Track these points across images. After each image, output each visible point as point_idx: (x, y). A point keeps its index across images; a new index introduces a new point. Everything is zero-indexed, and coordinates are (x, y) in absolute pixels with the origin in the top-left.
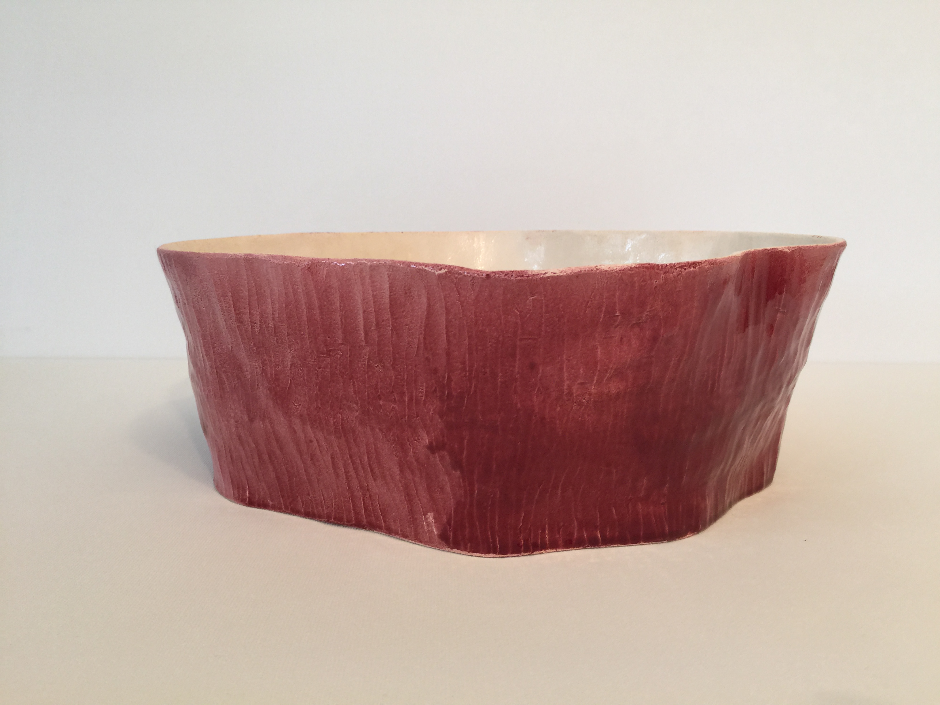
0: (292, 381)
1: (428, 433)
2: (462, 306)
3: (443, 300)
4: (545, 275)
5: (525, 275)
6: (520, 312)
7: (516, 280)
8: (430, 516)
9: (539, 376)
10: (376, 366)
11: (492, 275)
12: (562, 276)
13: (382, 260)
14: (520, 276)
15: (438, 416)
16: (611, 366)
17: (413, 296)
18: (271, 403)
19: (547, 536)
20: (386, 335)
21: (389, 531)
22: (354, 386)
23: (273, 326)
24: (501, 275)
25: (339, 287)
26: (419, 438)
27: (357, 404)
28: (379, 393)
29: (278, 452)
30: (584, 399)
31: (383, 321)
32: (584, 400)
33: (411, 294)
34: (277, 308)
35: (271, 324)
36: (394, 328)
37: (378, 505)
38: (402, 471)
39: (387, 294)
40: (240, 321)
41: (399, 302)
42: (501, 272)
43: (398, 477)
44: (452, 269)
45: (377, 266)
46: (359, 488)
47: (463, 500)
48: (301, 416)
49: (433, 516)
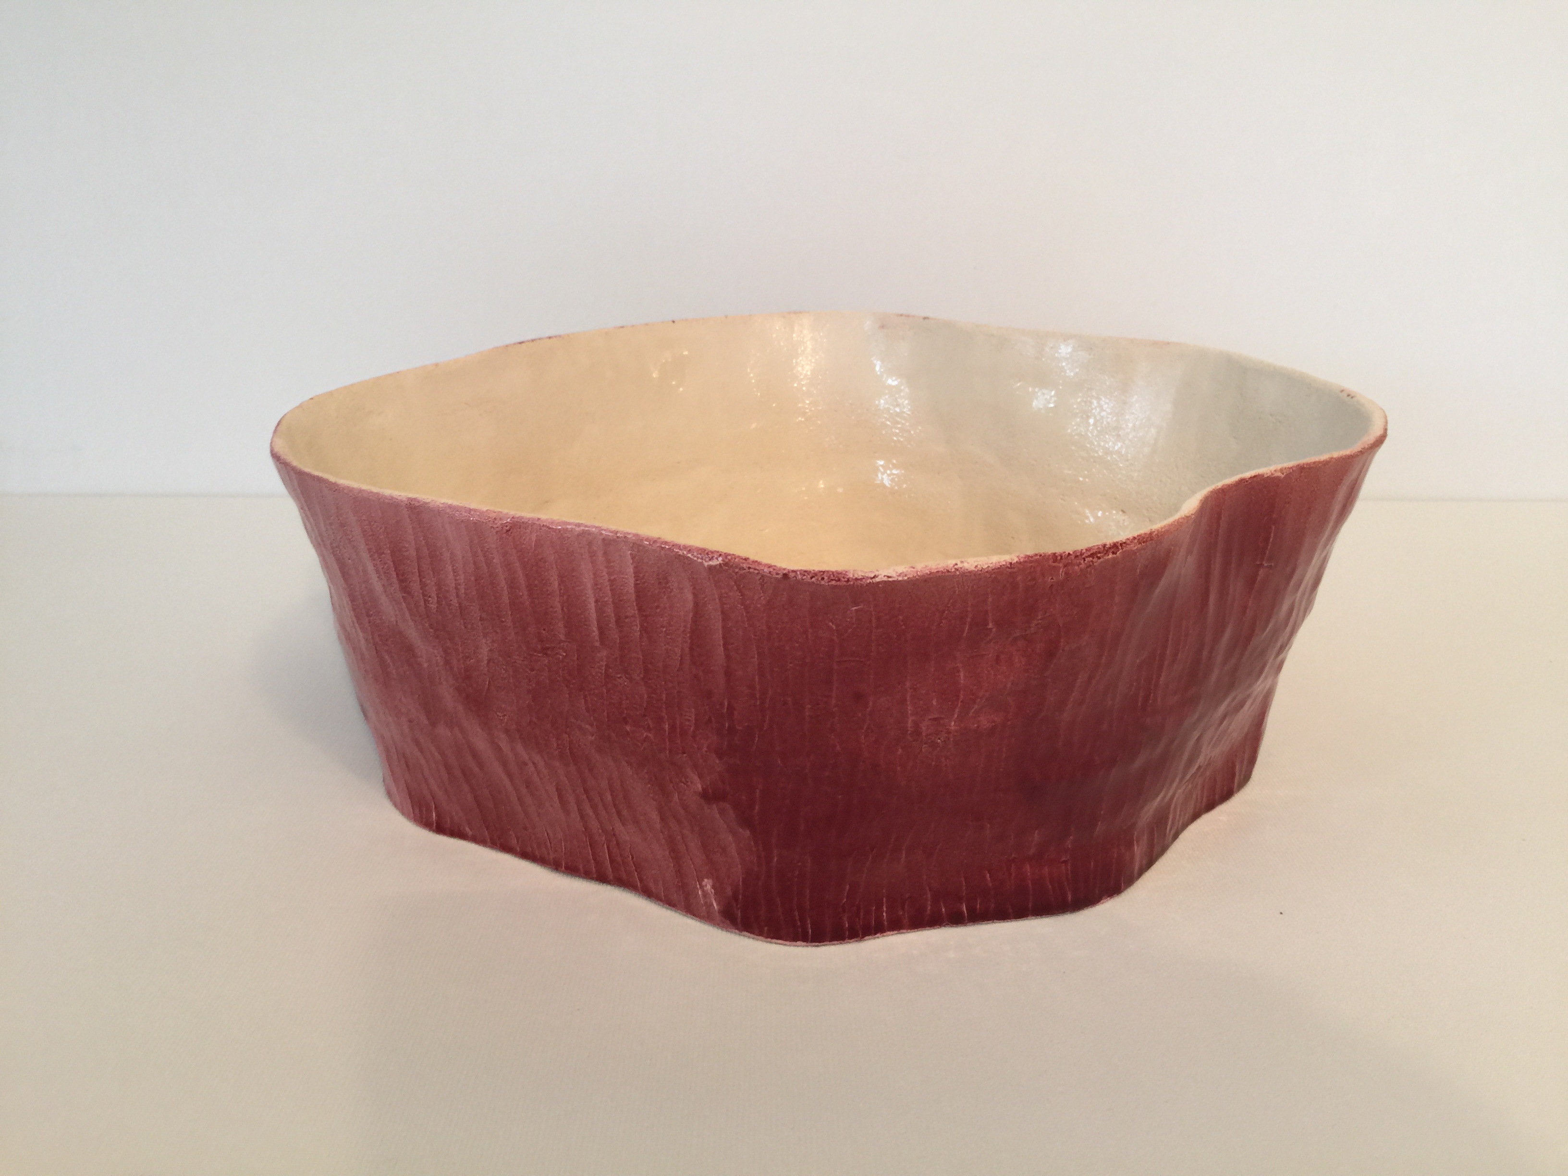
0: (491, 682)
1: (701, 776)
2: (747, 613)
3: (717, 600)
4: (874, 580)
5: (843, 579)
6: (837, 626)
7: (829, 585)
8: (708, 884)
9: (869, 709)
10: (619, 678)
11: (792, 575)
12: (901, 581)
13: (622, 531)
14: (835, 580)
15: (714, 756)
16: (981, 694)
17: (671, 588)
18: (460, 708)
19: (884, 914)
20: (632, 637)
21: (648, 893)
22: (586, 701)
23: (457, 605)
24: (805, 577)
25: (556, 562)
26: (688, 780)
27: (592, 725)
28: (624, 715)
29: (476, 769)
30: (939, 739)
31: (627, 617)
32: (939, 741)
33: (668, 586)
34: (462, 581)
35: (455, 602)
36: (644, 629)
37: (631, 857)
38: (663, 819)
39: (631, 581)
40: (406, 589)
41: (650, 594)
42: (805, 571)
43: (658, 826)
44: (729, 560)
45: (614, 540)
46: (600, 831)
47: (756, 869)
48: (507, 731)
49: (711, 884)
